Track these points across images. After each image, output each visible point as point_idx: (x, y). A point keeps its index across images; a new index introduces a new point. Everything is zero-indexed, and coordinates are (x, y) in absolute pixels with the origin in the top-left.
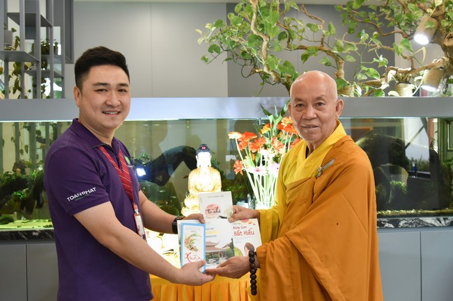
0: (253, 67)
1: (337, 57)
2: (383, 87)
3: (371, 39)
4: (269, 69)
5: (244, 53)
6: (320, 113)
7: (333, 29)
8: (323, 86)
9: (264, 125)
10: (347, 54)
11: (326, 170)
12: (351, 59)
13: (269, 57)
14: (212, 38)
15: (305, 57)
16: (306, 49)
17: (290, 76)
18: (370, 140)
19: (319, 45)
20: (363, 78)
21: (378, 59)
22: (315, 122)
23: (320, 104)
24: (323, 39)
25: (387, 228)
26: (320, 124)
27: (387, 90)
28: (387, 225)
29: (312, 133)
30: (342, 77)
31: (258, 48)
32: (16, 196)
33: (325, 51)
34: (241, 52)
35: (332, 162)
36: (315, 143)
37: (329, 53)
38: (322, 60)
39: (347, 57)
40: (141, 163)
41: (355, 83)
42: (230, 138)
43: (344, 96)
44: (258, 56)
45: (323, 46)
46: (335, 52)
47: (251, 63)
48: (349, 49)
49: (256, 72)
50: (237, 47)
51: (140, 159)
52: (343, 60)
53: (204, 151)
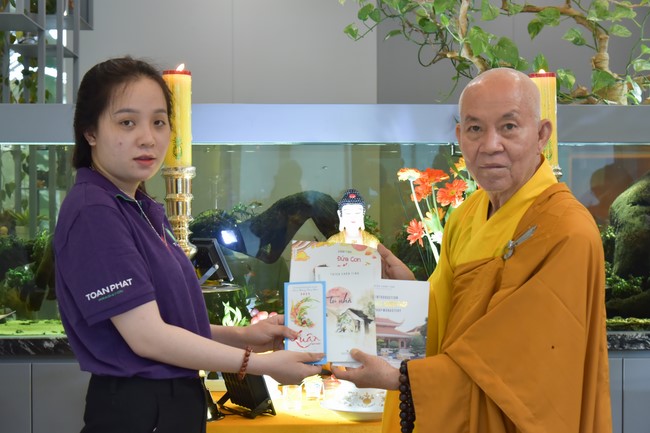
0: (440, 46)
1: (595, 29)
4: (471, 54)
5: (424, 21)
6: (509, 143)
9: (461, 156)
10: (617, 22)
11: (521, 245)
12: (623, 32)
13: (472, 30)
15: (535, 28)
16: (538, 11)
19: (561, 4)
20: (644, 68)
22: (500, 159)
23: (510, 126)
26: (509, 163)
29: (497, 177)
30: (606, 66)
31: (452, 14)
32: (13, 277)
33: (574, 17)
34: (419, 19)
36: (501, 194)
38: (566, 35)
39: (616, 27)
40: (234, 222)
41: (629, 77)
42: (400, 179)
43: (609, 102)
44: (451, 27)
45: (570, 7)
46: (594, 19)
47: (437, 39)
48: (619, 15)
49: (445, 56)
50: (411, 9)
51: (230, 214)
52: (607, 33)
53: (353, 201)
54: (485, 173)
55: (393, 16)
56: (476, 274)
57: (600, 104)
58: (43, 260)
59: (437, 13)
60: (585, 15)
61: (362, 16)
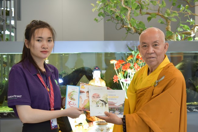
0: (122, 24)
1: (167, 19)
2: (192, 35)
3: (186, 10)
4: (131, 26)
5: (117, 17)
6: (156, 50)
7: (165, 4)
8: (157, 36)
9: (129, 56)
10: (173, 17)
11: (160, 82)
12: (174, 20)
13: (131, 19)
14: (100, 9)
15: (149, 19)
16: (150, 14)
17: (142, 29)
18: (185, 64)
19: (157, 12)
20: (181, 30)
21: (190, 20)
22: (153, 55)
23: (156, 45)
24: (159, 9)
25: (194, 112)
27: (194, 37)
28: (194, 110)
29: (152, 61)
30: (170, 30)
31: (125, 15)
33: (160, 16)
34: (116, 16)
35: (163, 78)
37: (163, 17)
38: (159, 21)
39: (172, 19)
40: (62, 76)
41: (177, 33)
42: (111, 63)
43: (171, 40)
44: (125, 18)
45: (159, 13)
46: (166, 16)
47: (121, 22)
48: (174, 15)
49: (124, 27)
50: (113, 13)
51: (60, 74)
52: (170, 20)
53: (97, 70)
54: (149, 60)
55: (108, 15)
56: (145, 92)
57: (169, 41)
58: (4, 89)
59: (121, 14)
60: (164, 15)
61: (99, 15)
